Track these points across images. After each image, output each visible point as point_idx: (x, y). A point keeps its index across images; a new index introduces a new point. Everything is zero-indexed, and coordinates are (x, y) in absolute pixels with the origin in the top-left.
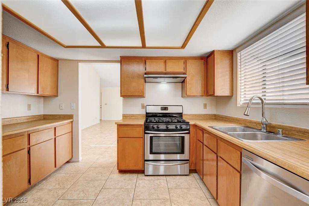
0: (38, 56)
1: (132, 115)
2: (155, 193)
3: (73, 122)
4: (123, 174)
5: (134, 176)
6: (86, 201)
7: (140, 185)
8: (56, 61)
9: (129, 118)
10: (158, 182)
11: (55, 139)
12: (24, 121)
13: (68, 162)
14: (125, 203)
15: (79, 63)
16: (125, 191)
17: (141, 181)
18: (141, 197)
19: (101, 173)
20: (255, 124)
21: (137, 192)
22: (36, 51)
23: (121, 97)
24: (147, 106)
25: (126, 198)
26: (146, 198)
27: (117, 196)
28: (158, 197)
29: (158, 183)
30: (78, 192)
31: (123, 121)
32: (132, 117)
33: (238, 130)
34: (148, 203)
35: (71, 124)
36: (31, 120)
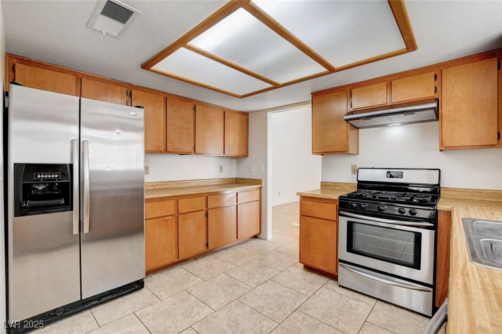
0: (224, 112)
1: (336, 183)
2: (335, 318)
3: (262, 189)
4: (309, 271)
5: (323, 280)
6: (244, 286)
7: (321, 295)
8: (246, 115)
9: (331, 187)
10: (353, 303)
11: (237, 205)
12: (216, 183)
13: (255, 237)
14: (283, 309)
15: (268, 113)
16: (294, 294)
17: (326, 291)
18: (310, 312)
19: (282, 261)
21: (309, 303)
22: (221, 108)
23: (313, 154)
24: (360, 170)
25: (289, 304)
26: (317, 316)
27: (279, 296)
28: (336, 325)
29: (354, 306)
30: (244, 273)
31: (321, 192)
32: (335, 186)
34: (314, 324)
35: (259, 191)
36: (222, 183)
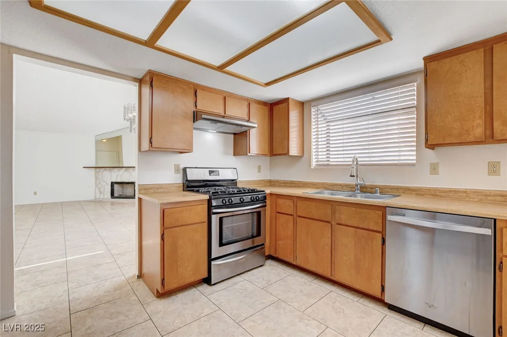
5: (193, 292)
7: (220, 301)
10: (238, 287)
14: (234, 334)
15: (14, 55)
17: (215, 296)
20: (341, 187)
24: (187, 169)
29: (242, 288)
33: (326, 193)
